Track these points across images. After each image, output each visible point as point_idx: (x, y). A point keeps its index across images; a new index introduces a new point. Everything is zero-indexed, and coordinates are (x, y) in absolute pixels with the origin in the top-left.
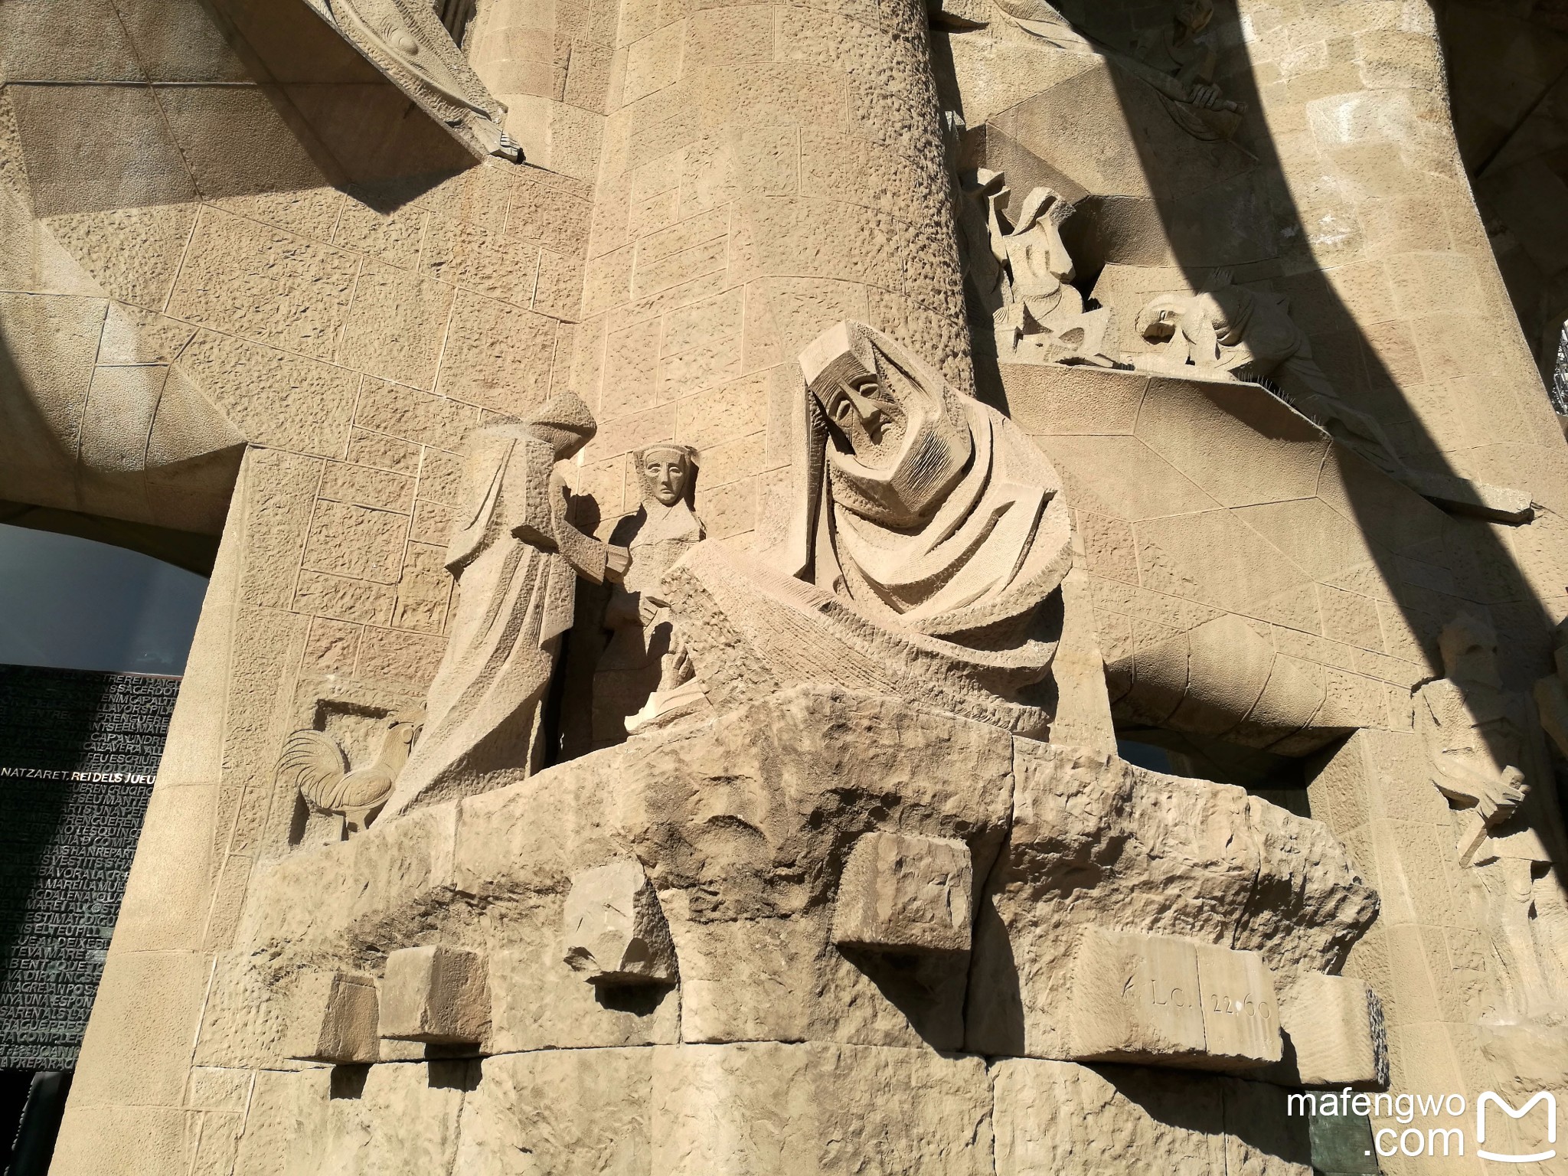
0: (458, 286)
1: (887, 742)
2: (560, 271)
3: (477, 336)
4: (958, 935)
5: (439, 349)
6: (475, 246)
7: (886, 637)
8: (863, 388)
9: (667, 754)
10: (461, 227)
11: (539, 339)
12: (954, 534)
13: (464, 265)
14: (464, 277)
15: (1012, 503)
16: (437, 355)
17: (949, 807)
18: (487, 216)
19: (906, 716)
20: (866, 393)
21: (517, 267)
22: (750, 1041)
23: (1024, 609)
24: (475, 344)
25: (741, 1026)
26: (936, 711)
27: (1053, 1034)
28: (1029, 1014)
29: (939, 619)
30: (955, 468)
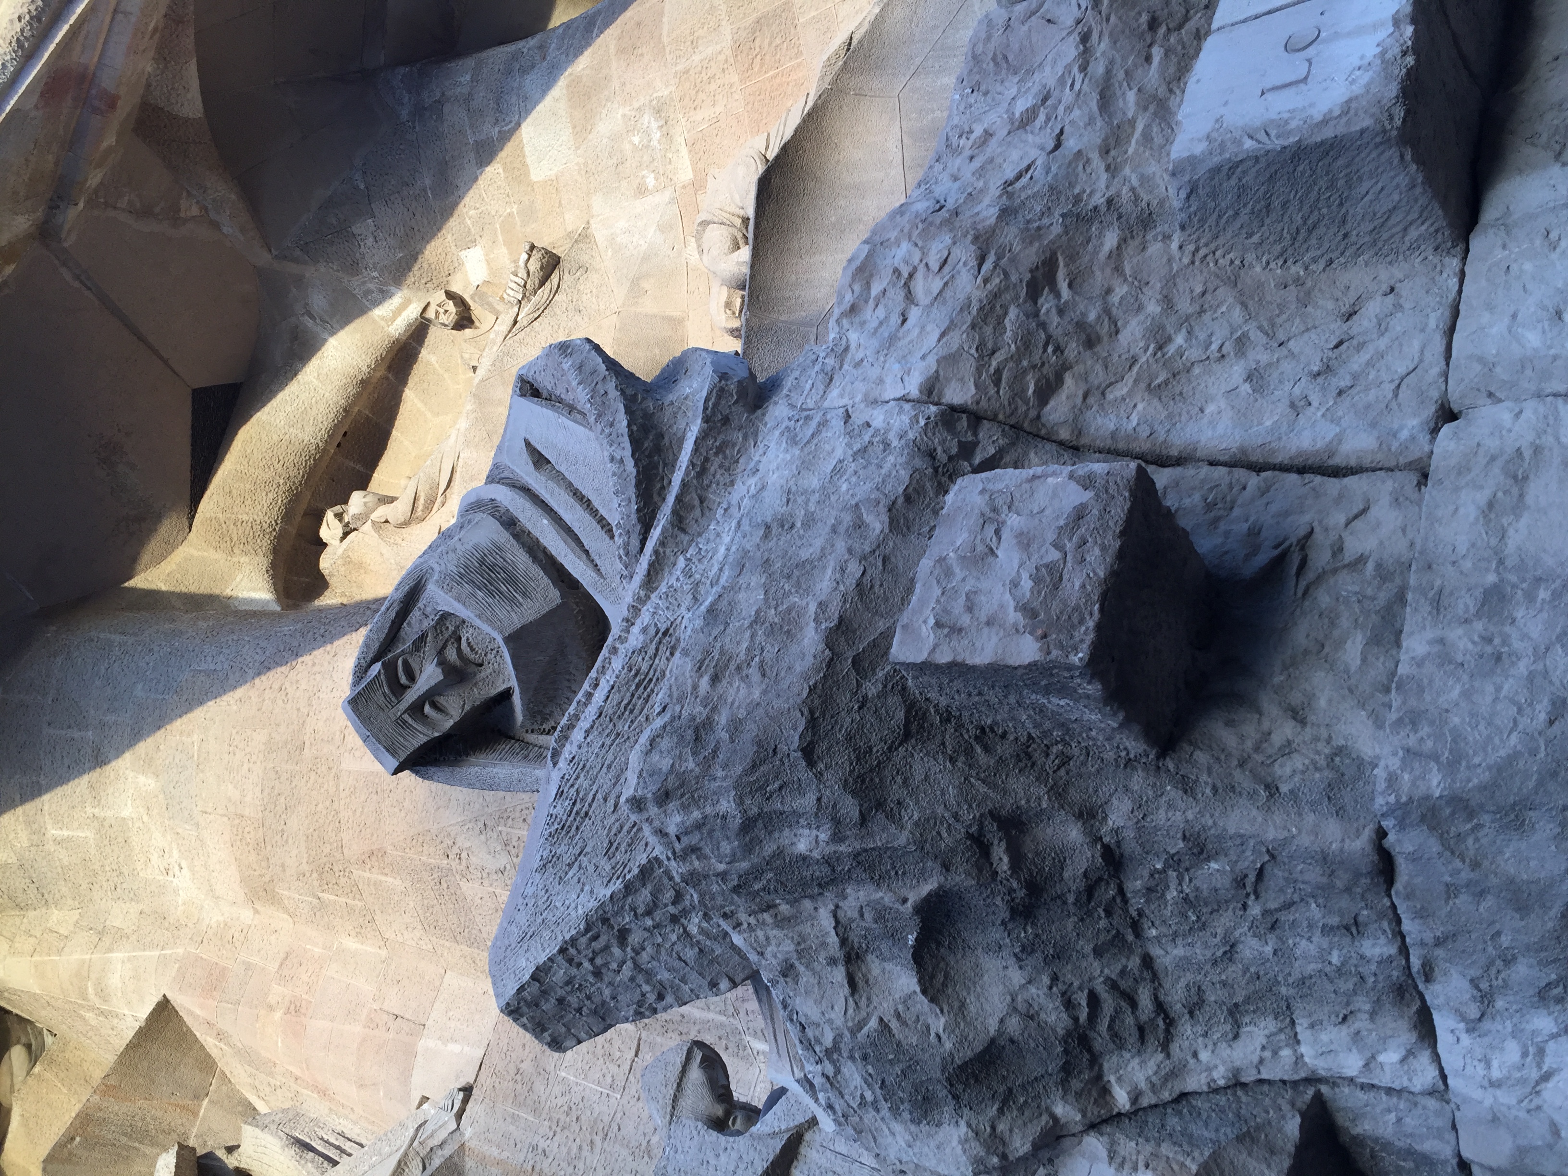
1: (745, 646)
9: (837, 1071)
15: (528, 444)
19: (711, 609)
27: (1404, 289)
28: (1355, 342)
29: (622, 552)
30: (503, 536)
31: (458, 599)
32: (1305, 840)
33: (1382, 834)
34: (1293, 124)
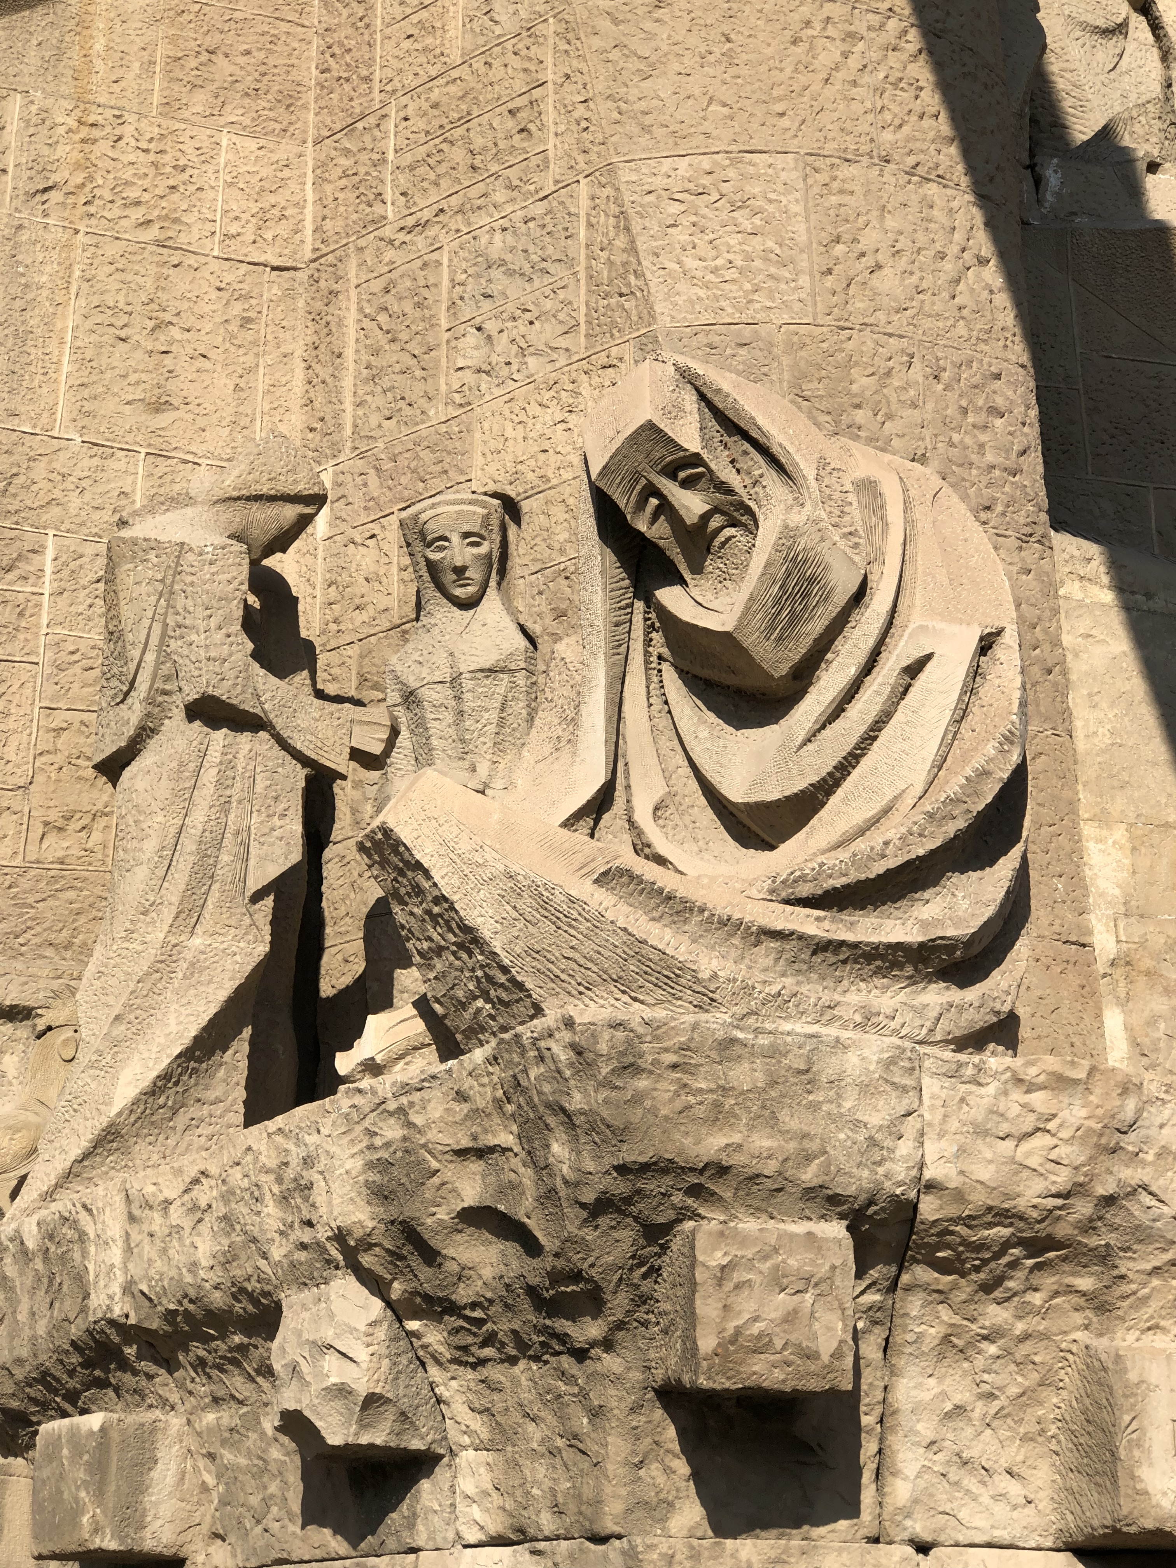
0: (83, 229)
1: (703, 1086)
2: (263, 173)
3: (125, 319)
4: (829, 1368)
5: (61, 354)
6: (103, 147)
7: (706, 914)
8: (682, 475)
9: (391, 1114)
10: (78, 113)
11: (237, 308)
12: (838, 716)
13: (89, 186)
14: (92, 209)
15: (929, 657)
16: (59, 363)
17: (809, 1175)
18: (122, 84)
19: (733, 1041)
20: (687, 484)
21: (185, 176)
22: (547, 1539)
23: (938, 843)
24: (123, 334)
25: (534, 1517)
26: (787, 1026)
27: (1030, 1510)
28: (987, 1479)
29: (798, 874)
30: (841, 598)
31: (768, 565)
32: (608, 1490)
33: (619, 1537)
34: (1136, 1453)
